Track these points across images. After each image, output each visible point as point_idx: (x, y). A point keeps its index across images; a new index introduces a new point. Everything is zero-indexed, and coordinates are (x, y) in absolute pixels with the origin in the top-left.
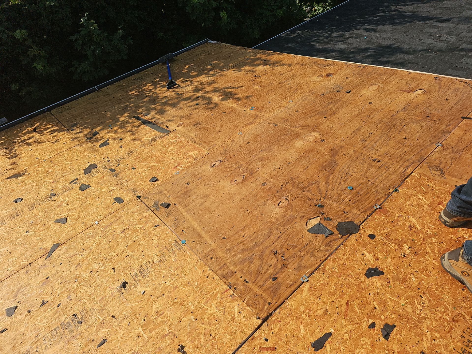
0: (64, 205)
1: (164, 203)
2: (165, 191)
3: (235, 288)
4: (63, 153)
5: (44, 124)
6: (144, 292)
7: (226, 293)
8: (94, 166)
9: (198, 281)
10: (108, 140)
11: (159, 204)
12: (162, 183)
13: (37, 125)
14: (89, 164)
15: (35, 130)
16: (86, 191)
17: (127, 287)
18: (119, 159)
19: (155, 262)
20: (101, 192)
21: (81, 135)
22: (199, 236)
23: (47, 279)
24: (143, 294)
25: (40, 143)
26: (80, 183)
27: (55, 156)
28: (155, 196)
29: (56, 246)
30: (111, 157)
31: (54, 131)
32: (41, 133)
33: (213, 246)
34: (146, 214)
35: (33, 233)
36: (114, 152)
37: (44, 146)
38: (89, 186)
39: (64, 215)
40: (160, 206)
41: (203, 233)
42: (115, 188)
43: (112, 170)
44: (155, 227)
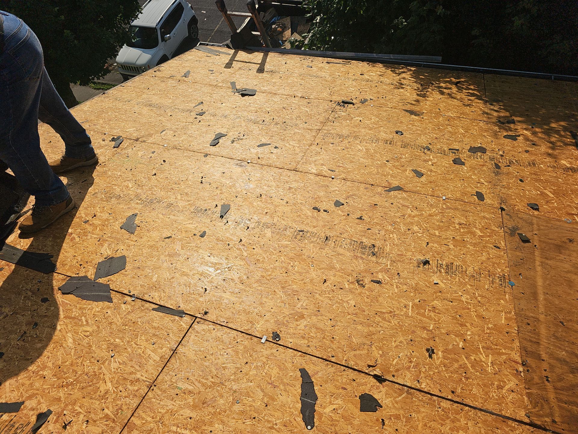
0: (430, 163)
1: (524, 235)
2: (535, 226)
3: (528, 370)
4: (464, 120)
5: (469, 83)
6: (437, 284)
7: (513, 363)
8: (483, 150)
9: (495, 325)
10: (519, 136)
11: (518, 232)
12: (539, 216)
13: (462, 80)
14: (479, 145)
15: (456, 84)
16: (457, 166)
17: (426, 266)
18: (514, 161)
19: (467, 273)
20: (470, 177)
21: (495, 114)
22: (535, 295)
23: (375, 205)
24: (435, 284)
25: (452, 98)
26: (457, 156)
27: (456, 118)
28: (520, 221)
29: (398, 188)
30: (507, 153)
31: (473, 95)
32: (460, 89)
33: (542, 317)
34: (497, 229)
35: (391, 165)
36: (515, 151)
37: (453, 103)
38: (463, 164)
39: (423, 171)
40: (517, 234)
41: (541, 297)
42: (486, 184)
43: (497, 166)
44: (495, 246)
